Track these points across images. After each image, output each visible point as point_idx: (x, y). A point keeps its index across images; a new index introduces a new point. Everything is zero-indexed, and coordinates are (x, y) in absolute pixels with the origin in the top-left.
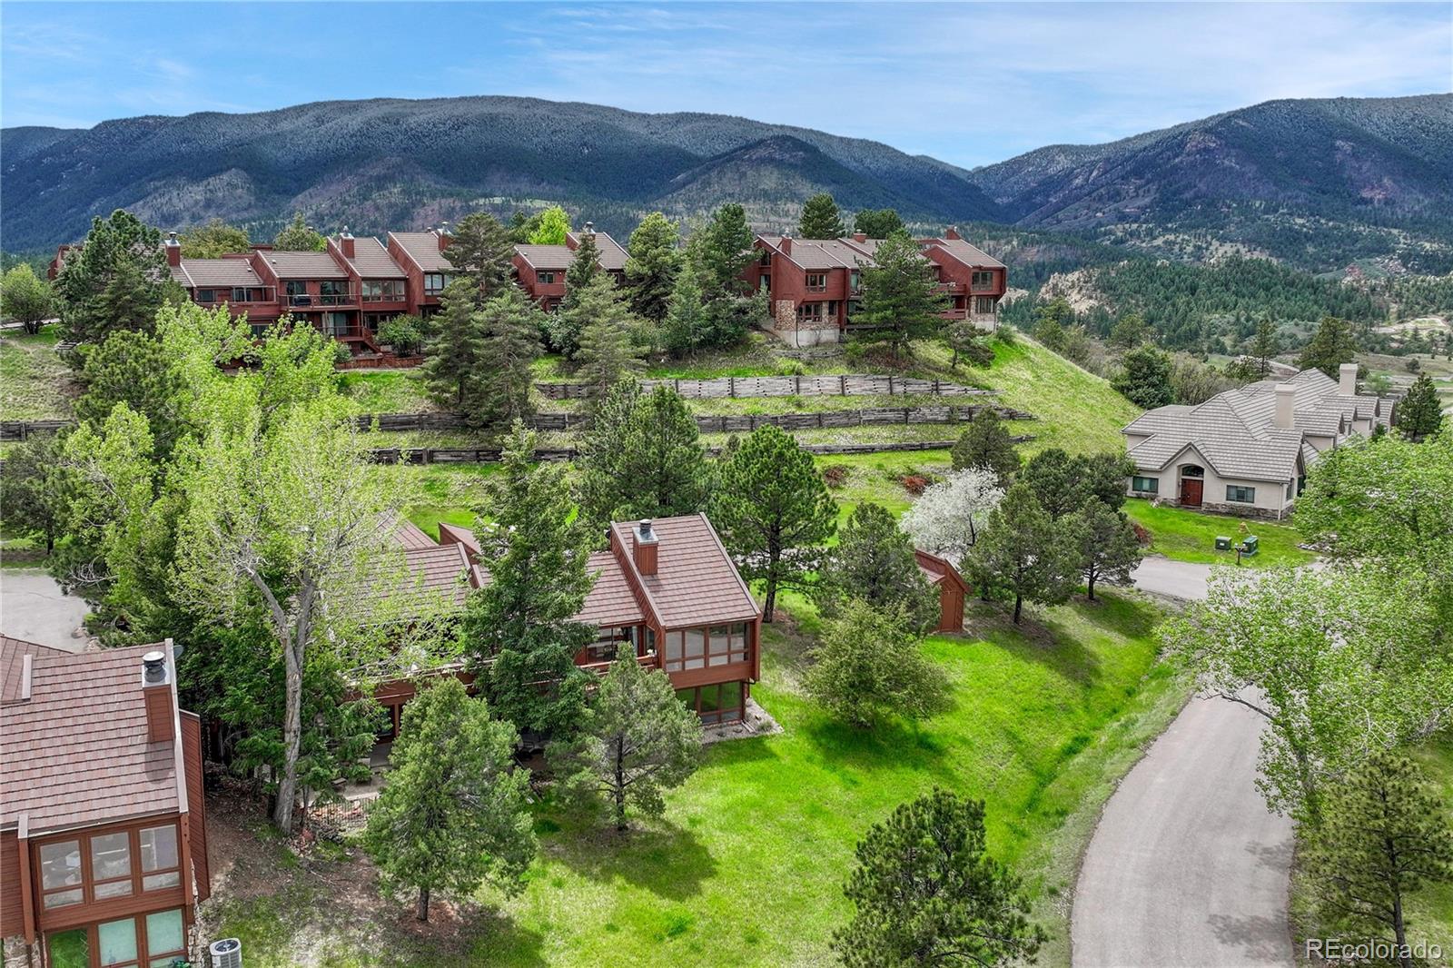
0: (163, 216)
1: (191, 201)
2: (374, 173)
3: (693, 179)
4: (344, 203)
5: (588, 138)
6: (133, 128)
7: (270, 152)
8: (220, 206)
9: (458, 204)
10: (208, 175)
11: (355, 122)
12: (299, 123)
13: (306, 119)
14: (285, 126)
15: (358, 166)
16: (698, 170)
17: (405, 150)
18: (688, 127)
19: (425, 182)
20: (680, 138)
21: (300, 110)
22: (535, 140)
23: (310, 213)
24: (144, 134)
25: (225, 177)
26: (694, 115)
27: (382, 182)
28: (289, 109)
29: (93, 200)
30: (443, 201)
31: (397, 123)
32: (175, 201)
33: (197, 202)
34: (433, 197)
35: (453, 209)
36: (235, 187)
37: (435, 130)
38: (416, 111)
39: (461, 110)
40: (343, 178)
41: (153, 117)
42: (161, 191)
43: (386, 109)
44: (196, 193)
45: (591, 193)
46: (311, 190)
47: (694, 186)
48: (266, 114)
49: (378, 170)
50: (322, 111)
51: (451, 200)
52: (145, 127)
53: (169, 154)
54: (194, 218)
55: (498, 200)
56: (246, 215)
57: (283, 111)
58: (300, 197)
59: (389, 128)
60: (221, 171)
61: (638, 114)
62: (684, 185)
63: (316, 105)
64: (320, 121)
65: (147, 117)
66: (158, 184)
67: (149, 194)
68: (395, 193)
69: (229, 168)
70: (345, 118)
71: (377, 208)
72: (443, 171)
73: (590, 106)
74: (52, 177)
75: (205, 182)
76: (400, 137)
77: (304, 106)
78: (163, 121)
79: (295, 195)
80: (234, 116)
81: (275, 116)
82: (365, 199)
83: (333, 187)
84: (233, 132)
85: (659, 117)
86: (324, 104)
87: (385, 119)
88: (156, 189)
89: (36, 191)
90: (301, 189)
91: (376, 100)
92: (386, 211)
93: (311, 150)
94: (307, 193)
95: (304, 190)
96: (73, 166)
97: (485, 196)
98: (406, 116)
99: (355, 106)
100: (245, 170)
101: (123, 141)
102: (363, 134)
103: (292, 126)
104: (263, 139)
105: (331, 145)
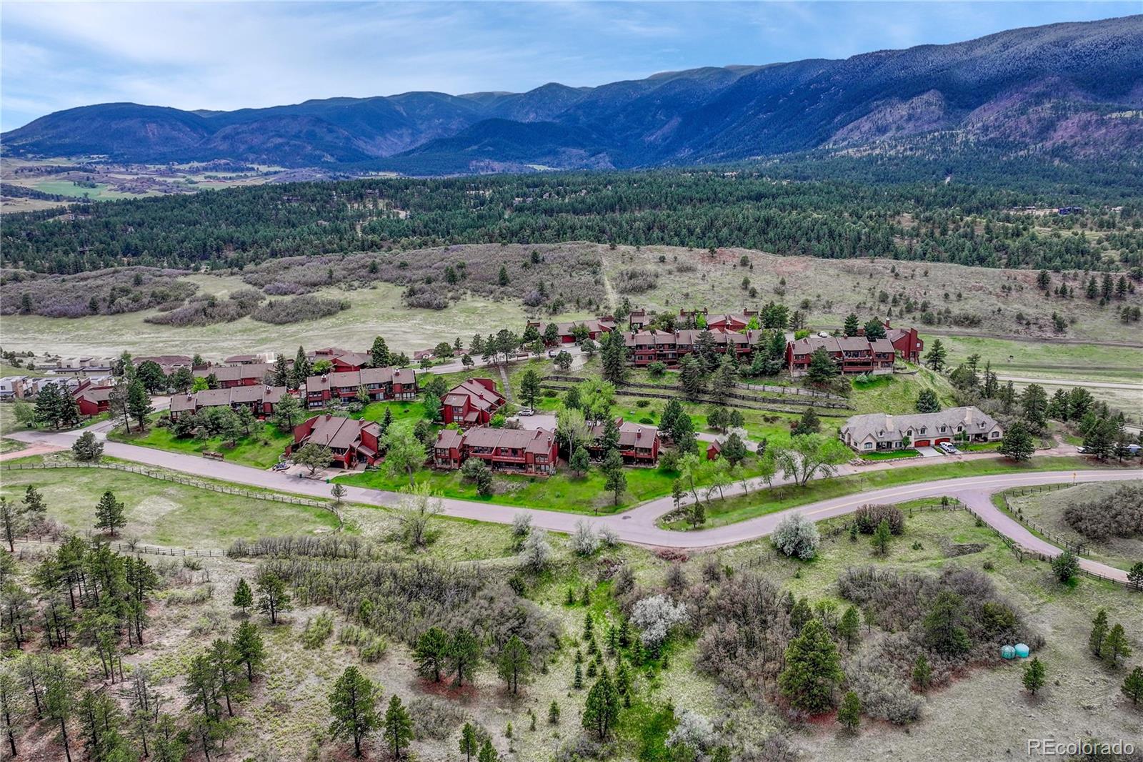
0: (878, 127)
1: (898, 116)
2: (1035, 91)
4: (1006, 116)
6: (870, 60)
7: (962, 75)
8: (917, 120)
9: (1095, 118)
10: (914, 95)
11: (1030, 47)
12: (989, 48)
13: (995, 46)
14: (979, 52)
15: (1024, 85)
17: (1067, 68)
19: (1077, 97)
21: (993, 38)
23: (980, 125)
24: (877, 64)
25: (925, 97)
27: (1039, 99)
28: (984, 38)
29: (837, 115)
30: (1084, 115)
31: (1066, 46)
32: (888, 115)
33: (902, 117)
34: (1076, 111)
35: (1089, 122)
36: (931, 104)
37: (1096, 50)
38: (1085, 32)
40: (1011, 95)
41: (886, 51)
42: (880, 109)
43: (1062, 33)
44: (903, 110)
46: (985, 105)
48: (966, 43)
49: (1040, 88)
50: (1009, 38)
51: (1090, 114)
52: (879, 58)
53: (891, 79)
54: (899, 128)
55: (1128, 114)
56: (935, 126)
57: (980, 40)
58: (977, 110)
59: (1057, 50)
60: (923, 92)
63: (1006, 32)
64: (1005, 46)
65: (881, 51)
66: (879, 103)
67: (872, 111)
68: (1046, 110)
69: (929, 90)
70: (1026, 44)
71: (1029, 122)
72: (1094, 86)
74: (814, 97)
75: (911, 101)
76: (1066, 58)
77: (996, 34)
78: (890, 54)
79: (974, 108)
80: (941, 46)
81: (972, 45)
82: (1022, 114)
83: (1002, 103)
84: (936, 59)
86: (1013, 32)
87: (1057, 44)
88: (878, 106)
89: (804, 108)
90: (979, 104)
92: (1035, 123)
93: (993, 72)
94: (982, 107)
95: (981, 104)
96: (829, 89)
97: (1121, 110)
98: (1073, 39)
99: (1037, 32)
100: (941, 91)
101: (863, 70)
102: (1036, 57)
103: (983, 52)
104: (959, 65)
105: (1009, 67)
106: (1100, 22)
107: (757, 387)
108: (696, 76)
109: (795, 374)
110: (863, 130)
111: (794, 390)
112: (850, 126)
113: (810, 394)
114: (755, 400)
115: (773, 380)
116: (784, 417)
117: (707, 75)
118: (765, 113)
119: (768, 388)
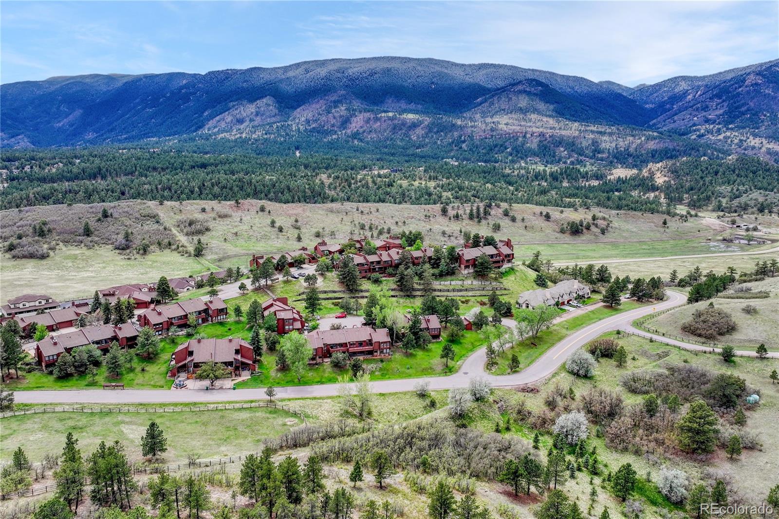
0: (237, 119)
1: (250, 112)
2: (333, 99)
3: (486, 101)
4: (319, 114)
5: (434, 80)
6: (222, 75)
7: (285, 88)
8: (262, 115)
9: (372, 116)
10: (256, 100)
11: (323, 72)
12: (297, 72)
13: (301, 70)
14: (291, 74)
15: (325, 95)
16: (488, 96)
17: (347, 86)
18: (484, 72)
19: (357, 104)
20: (480, 78)
21: (298, 65)
22: (409, 81)
23: (303, 119)
24: (227, 78)
25: (264, 100)
26: (488, 64)
27: (336, 103)
28: (292, 65)
29: (205, 111)
30: (365, 114)
31: (343, 72)
32: (242, 112)
33: (252, 113)
34: (360, 112)
35: (369, 118)
36: (269, 105)
37: (361, 76)
38: (352, 65)
39: (373, 65)
40: (318, 101)
41: (231, 70)
42: (236, 107)
43: (338, 64)
44: (251, 108)
45: (435, 108)
46: (303, 107)
47: (486, 104)
48: (282, 67)
49: (334, 97)
50: (307, 66)
51: (369, 114)
52: (227, 75)
53: (238, 88)
54: (251, 120)
55: (391, 114)
56: (275, 119)
57: (290, 66)
58: (298, 110)
59: (339, 75)
60: (263, 97)
61: (459, 64)
62: (481, 104)
63: (305, 62)
64: (307, 71)
65: (227, 70)
66: (234, 103)
67: (231, 108)
68: (342, 110)
69: (266, 96)
70: (319, 70)
71: (334, 118)
72: (365, 97)
73: (436, 60)
74: (186, 98)
75: (255, 103)
76: (345, 80)
77: (299, 63)
78: (235, 72)
79: (296, 109)
80: (267, 69)
81: (286, 69)
82: (329, 113)
83: (314, 106)
84: (266, 77)
85: (470, 66)
86: (309, 62)
87: (338, 71)
88: (234, 106)
89: (179, 106)
90: (299, 106)
91: (333, 60)
92: (338, 119)
93: (303, 86)
94: (301, 108)
96: (196, 93)
97: (385, 112)
98: (347, 69)
99: (323, 63)
100: (273, 97)
101: (217, 82)
102: (327, 78)
103: (294, 74)
104: (281, 81)
105: (312, 84)
106: (358, 59)
107: (446, 283)
108: (87, 80)
109: (466, 272)
110: (227, 121)
111: (469, 282)
112: (217, 118)
113: (480, 283)
114: (448, 291)
115: (453, 277)
116: (473, 299)
117: (96, 79)
118: (151, 108)
119: (453, 283)
